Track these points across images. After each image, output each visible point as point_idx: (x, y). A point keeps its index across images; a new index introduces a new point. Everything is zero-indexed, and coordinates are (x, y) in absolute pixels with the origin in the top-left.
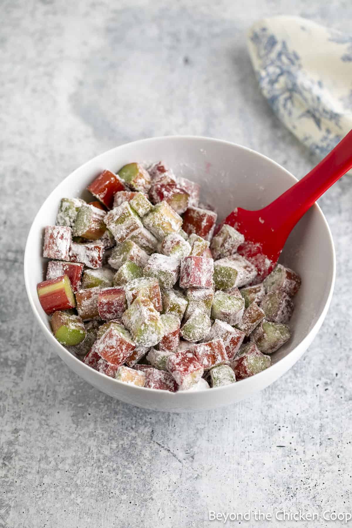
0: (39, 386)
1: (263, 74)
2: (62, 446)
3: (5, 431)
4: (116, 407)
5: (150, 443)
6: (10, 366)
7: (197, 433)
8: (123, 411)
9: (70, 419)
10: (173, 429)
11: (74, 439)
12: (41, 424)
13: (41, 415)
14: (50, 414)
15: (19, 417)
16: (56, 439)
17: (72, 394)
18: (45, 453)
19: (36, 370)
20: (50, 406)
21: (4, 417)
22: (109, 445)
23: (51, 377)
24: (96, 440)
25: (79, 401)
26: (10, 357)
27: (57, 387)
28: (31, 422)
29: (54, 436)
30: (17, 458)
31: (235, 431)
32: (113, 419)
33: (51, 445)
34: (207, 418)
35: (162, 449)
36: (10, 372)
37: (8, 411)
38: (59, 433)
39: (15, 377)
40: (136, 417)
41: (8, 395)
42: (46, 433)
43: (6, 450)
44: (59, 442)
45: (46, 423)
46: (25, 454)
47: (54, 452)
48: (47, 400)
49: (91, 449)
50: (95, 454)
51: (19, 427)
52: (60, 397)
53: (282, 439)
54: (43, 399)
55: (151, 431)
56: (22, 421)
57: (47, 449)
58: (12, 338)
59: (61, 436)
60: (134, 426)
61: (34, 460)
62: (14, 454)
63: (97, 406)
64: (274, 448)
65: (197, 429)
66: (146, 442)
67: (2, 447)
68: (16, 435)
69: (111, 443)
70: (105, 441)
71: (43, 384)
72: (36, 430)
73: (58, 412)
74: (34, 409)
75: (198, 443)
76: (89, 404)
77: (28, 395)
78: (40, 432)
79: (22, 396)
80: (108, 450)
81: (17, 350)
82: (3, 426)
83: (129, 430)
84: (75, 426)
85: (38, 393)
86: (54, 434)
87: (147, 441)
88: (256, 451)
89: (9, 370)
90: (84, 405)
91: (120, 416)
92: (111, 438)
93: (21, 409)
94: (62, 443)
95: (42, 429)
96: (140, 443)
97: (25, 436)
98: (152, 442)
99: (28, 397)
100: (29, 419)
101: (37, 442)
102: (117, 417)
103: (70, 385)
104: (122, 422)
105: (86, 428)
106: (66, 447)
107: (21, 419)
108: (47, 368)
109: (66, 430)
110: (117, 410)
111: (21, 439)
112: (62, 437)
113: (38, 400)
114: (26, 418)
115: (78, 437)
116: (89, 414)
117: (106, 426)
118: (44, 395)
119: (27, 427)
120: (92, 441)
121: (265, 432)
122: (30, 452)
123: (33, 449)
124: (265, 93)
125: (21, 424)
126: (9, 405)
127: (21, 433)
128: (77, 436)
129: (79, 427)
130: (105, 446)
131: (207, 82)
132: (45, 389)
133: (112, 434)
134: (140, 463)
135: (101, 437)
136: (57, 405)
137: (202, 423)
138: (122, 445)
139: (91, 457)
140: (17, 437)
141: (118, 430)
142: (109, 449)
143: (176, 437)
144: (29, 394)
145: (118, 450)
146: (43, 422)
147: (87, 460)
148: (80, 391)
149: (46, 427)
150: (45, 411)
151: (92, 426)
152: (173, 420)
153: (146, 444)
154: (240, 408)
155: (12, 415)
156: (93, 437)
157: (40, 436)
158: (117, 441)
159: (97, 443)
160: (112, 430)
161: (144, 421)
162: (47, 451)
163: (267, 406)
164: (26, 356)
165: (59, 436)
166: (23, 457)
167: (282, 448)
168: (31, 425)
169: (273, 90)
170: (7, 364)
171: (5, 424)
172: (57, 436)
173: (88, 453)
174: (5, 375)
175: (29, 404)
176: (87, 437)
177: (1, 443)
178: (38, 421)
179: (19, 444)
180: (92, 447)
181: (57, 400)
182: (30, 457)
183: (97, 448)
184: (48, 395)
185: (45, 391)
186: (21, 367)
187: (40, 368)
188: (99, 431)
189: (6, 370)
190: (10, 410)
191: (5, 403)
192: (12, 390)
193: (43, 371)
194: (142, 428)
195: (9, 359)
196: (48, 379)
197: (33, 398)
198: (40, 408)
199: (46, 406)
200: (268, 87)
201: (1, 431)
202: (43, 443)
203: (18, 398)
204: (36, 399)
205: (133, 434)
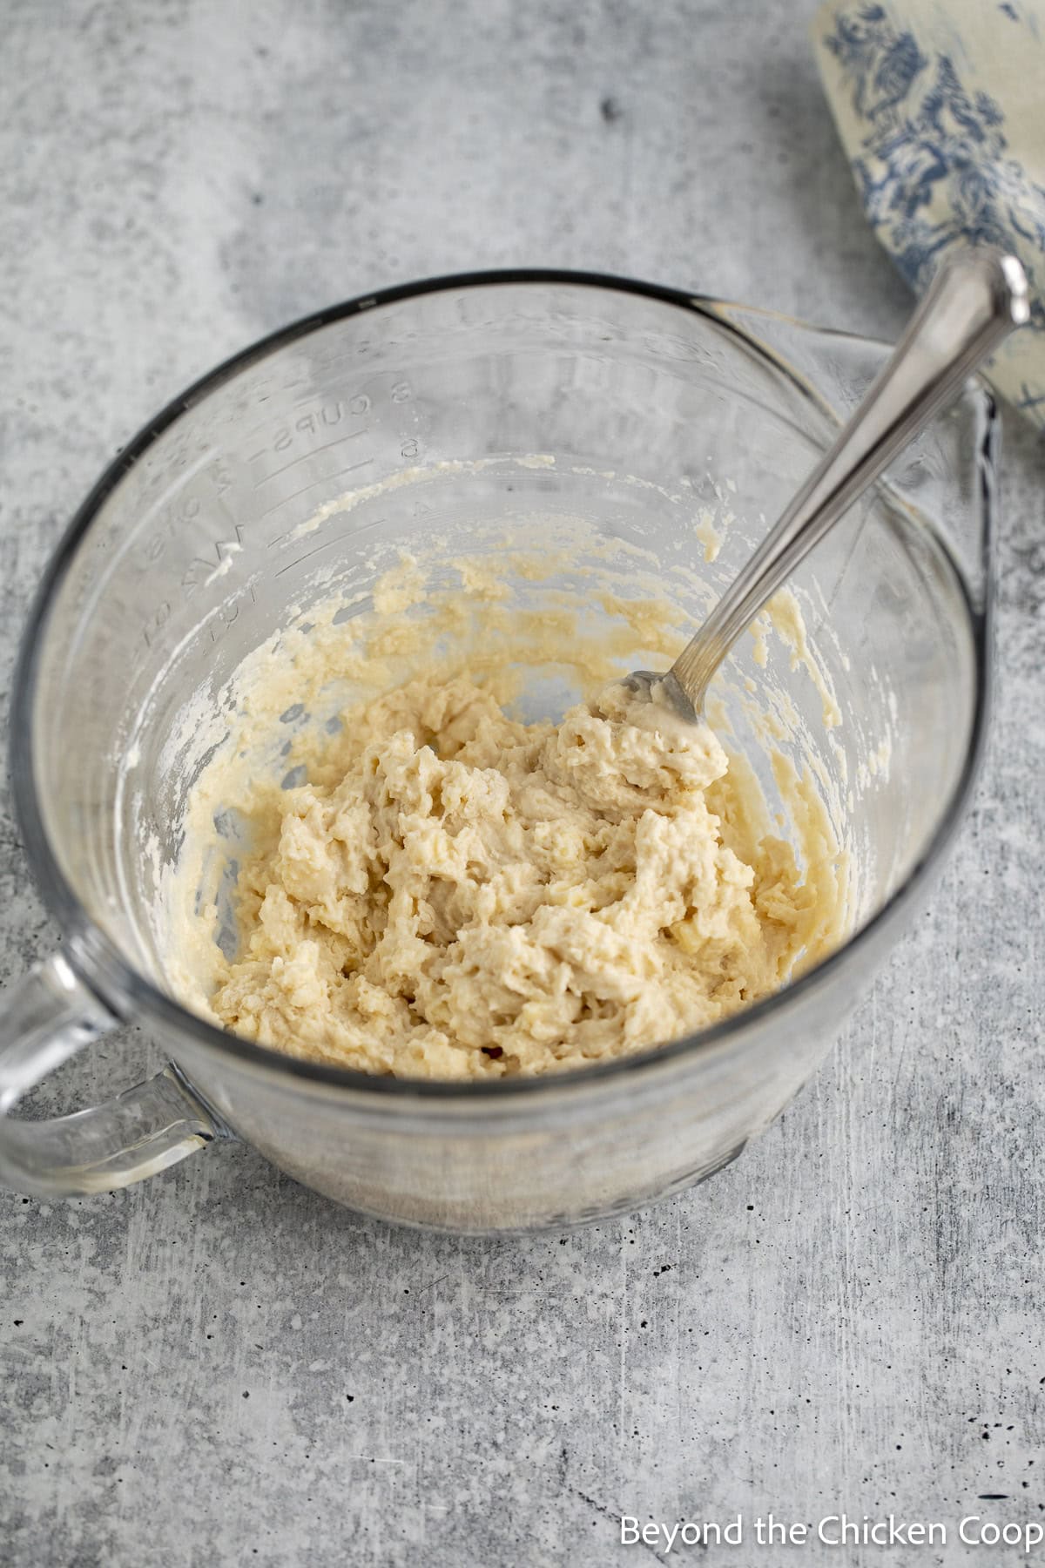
0: (178, 1302)
2: (263, 1516)
3: (71, 1465)
4: (436, 1371)
5: (557, 1496)
6: (76, 1233)
7: (711, 1455)
8: (464, 1385)
9: (287, 1416)
10: (631, 1443)
11: (304, 1487)
12: (188, 1436)
13: (190, 1406)
14: (217, 1404)
15: (115, 1415)
16: (243, 1491)
17: (287, 1328)
18: (209, 1542)
19: (162, 1243)
20: (218, 1374)
21: (65, 1415)
22: (423, 1506)
23: (215, 1268)
24: (377, 1490)
25: (315, 1353)
27: (238, 1303)
28: (155, 1431)
29: (236, 1482)
30: (115, 1563)
31: (839, 1448)
32: (429, 1415)
33: (227, 1515)
34: (743, 1401)
35: (599, 1517)
36: (78, 1256)
37: (77, 1394)
38: (251, 1470)
39: (94, 1272)
40: (504, 1403)
41: (74, 1335)
42: (209, 1469)
43: (76, 1536)
44: (255, 1501)
45: (205, 1435)
46: (143, 1547)
47: (238, 1539)
48: (207, 1350)
49: (363, 1524)
50: (377, 1539)
51: (116, 1451)
52: (249, 1339)
53: (994, 1470)
54: (193, 1349)
55: (559, 1453)
56: (127, 1429)
57: (214, 1527)
59: (258, 1481)
60: (501, 1437)
62: (105, 1550)
63: (375, 1368)
64: (972, 1502)
65: (713, 1442)
66: (545, 1492)
67: (65, 1524)
68: (108, 1481)
69: (429, 1501)
70: (409, 1493)
71: (191, 1294)
72: (175, 1461)
73: (246, 1395)
74: (163, 1383)
75: (718, 1492)
76: (346, 1363)
77: (140, 1335)
78: (187, 1466)
79: (121, 1340)
80: (418, 1524)
82: (62, 1451)
83: (486, 1450)
84: (303, 1441)
85: (174, 1327)
86: (237, 1473)
87: (548, 1489)
88: (913, 1513)
89: (72, 1247)
90: (329, 1366)
91: (454, 1403)
92: (426, 1483)
93: (122, 1386)
94: (263, 1504)
95: (193, 1453)
96: (523, 1498)
97: (138, 1483)
98: (565, 1491)
99: (141, 1343)
100: (149, 1420)
101: (182, 1505)
102: (442, 1405)
103: (281, 1296)
104: (461, 1422)
105: (342, 1447)
106: (279, 1517)
107: (123, 1420)
108: (199, 1237)
109: (275, 1458)
110: (443, 1381)
111: (125, 1495)
112: (264, 1483)
113: (176, 1351)
114: (138, 1420)
115: (317, 1481)
116: (350, 1399)
117: (407, 1440)
118: (196, 1331)
119: (144, 1452)
120: (364, 1494)
121: (938, 1448)
122: (159, 1540)
123: (169, 1528)
124: (884, 235)
125: (123, 1442)
126: (77, 1372)
127: (125, 1472)
128: (311, 1476)
129: (318, 1445)
130: (409, 1512)
131: (680, 187)
132: (195, 1312)
133: (429, 1467)
135: (392, 1479)
136: (241, 1369)
137: (728, 1421)
138: (465, 1505)
139: (363, 1552)
140: (113, 1486)
141: (449, 1453)
142: (423, 1522)
143: (643, 1474)
144: (145, 1330)
145: (451, 1524)
146: (196, 1430)
147: (349, 1561)
148: (315, 1316)
149: (205, 1447)
150: (200, 1391)
151: (360, 1440)
152: (629, 1413)
153: (544, 1501)
154: (853, 1363)
155: (92, 1407)
156: (366, 1478)
157: (189, 1480)
158: (448, 1493)
159: (381, 1500)
160: (429, 1453)
161: (532, 1418)
162: (214, 1533)
163: (942, 1352)
164: (126, 1193)
165: (254, 1479)
166: (137, 1560)
167: (996, 1502)
168: (155, 1442)
169: (913, 231)
170: (64, 1228)
171: (69, 1440)
172: (246, 1481)
173: (353, 1539)
174: (60, 1265)
175: (146, 1367)
176: (346, 1481)
177: (61, 1511)
178: (179, 1426)
179: (122, 1513)
180: (364, 1516)
181: (237, 1351)
182: (159, 1558)
183: (382, 1517)
184: (207, 1333)
185: (197, 1320)
186: (111, 1234)
187: (177, 1238)
188: (387, 1459)
189: (61, 1246)
190: (82, 1392)
191: (64, 1366)
192: (87, 1319)
193: (187, 1250)
194: (527, 1443)
195: (70, 1209)
196: (204, 1276)
197: (160, 1346)
198: (183, 1379)
199: (203, 1374)
200: (897, 217)
201: (59, 1466)
202: (199, 1506)
203: (107, 1347)
204: (168, 1349)
205: (500, 1464)
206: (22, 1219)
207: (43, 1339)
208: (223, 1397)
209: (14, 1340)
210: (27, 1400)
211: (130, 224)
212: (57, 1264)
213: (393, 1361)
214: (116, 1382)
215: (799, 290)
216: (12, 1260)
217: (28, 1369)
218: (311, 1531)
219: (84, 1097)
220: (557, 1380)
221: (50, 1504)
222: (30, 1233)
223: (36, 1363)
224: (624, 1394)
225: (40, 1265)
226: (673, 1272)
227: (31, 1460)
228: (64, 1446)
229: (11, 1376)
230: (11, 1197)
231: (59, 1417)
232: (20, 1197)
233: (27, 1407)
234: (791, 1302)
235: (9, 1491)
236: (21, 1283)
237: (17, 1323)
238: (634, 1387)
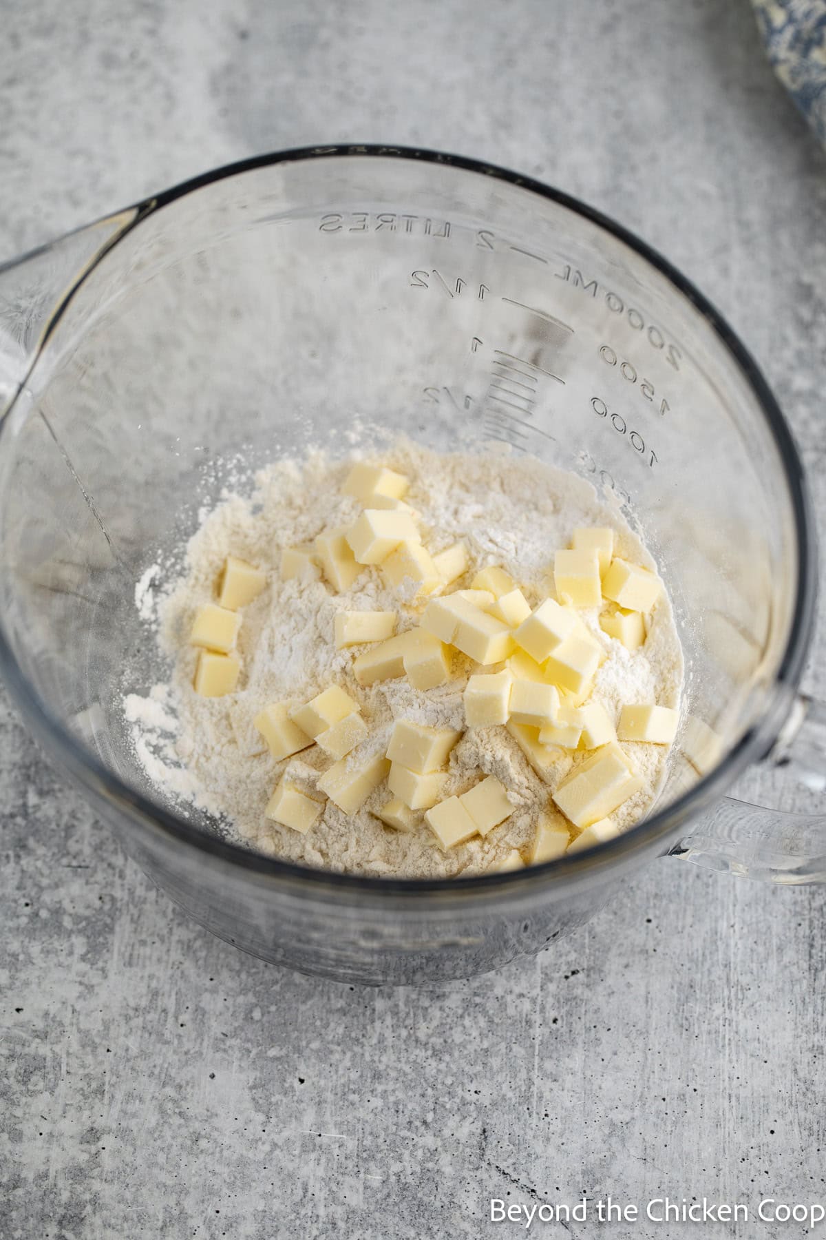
0: (155, 994)
1: (779, 17)
2: (225, 1181)
3: (62, 1135)
4: (376, 1058)
5: (477, 1169)
6: (70, 933)
7: (610, 1135)
8: (399, 1071)
9: (247, 1095)
10: (541, 1124)
11: (261, 1156)
12: (163, 1112)
13: (164, 1085)
14: (187, 1083)
15: (100, 1091)
16: (208, 1159)
17: (249, 1018)
18: (178, 1204)
19: (143, 943)
20: (189, 1058)
21: (57, 1091)
22: (362, 1175)
23: (188, 965)
24: (323, 1160)
25: (272, 1041)
26: (67, 904)
27: (207, 997)
28: (134, 1107)
29: (202, 1151)
30: (97, 1221)
31: (721, 1132)
32: (368, 1096)
33: (194, 1180)
34: (639, 1089)
35: (512, 1188)
36: (71, 953)
37: (68, 1073)
38: (215, 1141)
39: (84, 967)
40: (434, 1087)
41: (67, 1021)
42: (179, 1140)
43: (65, 1196)
44: (218, 1168)
45: (177, 1111)
46: (122, 1206)
47: (203, 1201)
48: (179, 1036)
49: (311, 1190)
50: (323, 1203)
51: (100, 1123)
52: (216, 1027)
54: (168, 1035)
55: (479, 1131)
56: (110, 1104)
57: (183, 1191)
58: (73, 846)
59: (222, 1150)
60: (430, 1117)
61: (148, 1225)
62: (89, 1208)
63: (323, 1055)
65: (612, 1124)
66: (467, 1165)
67: (55, 1185)
68: (93, 1149)
69: (367, 1171)
70: (350, 1164)
71: (167, 987)
72: (151, 1132)
73: (213, 1076)
74: (142, 1065)
75: (616, 1169)
76: (298, 1050)
77: (123, 1022)
78: (160, 1137)
79: (107, 1025)
80: (357, 1191)
81: (87, 883)
82: (54, 1122)
83: (417, 1128)
84: (261, 1117)
85: (152, 1016)
86: (203, 1143)
87: (470, 1162)
88: (783, 1189)
89: (66, 945)
90: (283, 1052)
91: (391, 1086)
92: (365, 1155)
93: (106, 1066)
94: (224, 1171)
95: (166, 1126)
96: (448, 1170)
97: (119, 1151)
98: (484, 1165)
99: (123, 1029)
100: (130, 1096)
101: (156, 1171)
102: (380, 1088)
103: (244, 991)
104: (396, 1103)
105: (294, 1124)
106: (238, 1183)
107: (107, 1096)
108: (175, 938)
109: (236, 1132)
110: (382, 1067)
111: (107, 1161)
112: (226, 1153)
113: (153, 1037)
114: (119, 1096)
115: (271, 1151)
116: (302, 1081)
117: (350, 1117)
118: (171, 1020)
119: (124, 1124)
120: (312, 1164)
121: (806, 1133)
122: (135, 1201)
123: (144, 1190)
124: (783, 72)
125: (106, 1116)
126: (68, 1054)
127: (108, 1141)
128: (267, 1148)
129: (273, 1120)
130: (349, 1180)
131: (608, 28)
132: (171, 1004)
133: (368, 1142)
134: (451, 1231)
135: (336, 1151)
136: (209, 1053)
137: (626, 1107)
138: (398, 1175)
139: (310, 1214)
140: (97, 1153)
141: (385, 1129)
142: (361, 1189)
143: (551, 1151)
144: (128, 1019)
145: (385, 1191)
147: (298, 1222)
148: (273, 1008)
149: (176, 1121)
150: (173, 1072)
151: (309, 1117)
152: (541, 1098)
153: (466, 1173)
154: (734, 1058)
155: (80, 1085)
156: (313, 1151)
157: (162, 1149)
158: (383, 1164)
159: (326, 1170)
160: (368, 1129)
161: (458, 1100)
162: (183, 1196)
163: (811, 1050)
164: (113, 899)
165: (218, 1149)
166: (117, 1217)
168: (134, 1115)
169: (808, 70)
170: (60, 926)
171: (60, 1112)
172: (210, 1151)
173: (301, 1203)
174: (55, 960)
175: (127, 1050)
176: (297, 1152)
177: (52, 1174)
178: (154, 1102)
179: (104, 1177)
180: (311, 1183)
181: (206, 1038)
182: (135, 1216)
183: (327, 1185)
184: (180, 1022)
185: (172, 1010)
186: (100, 934)
187: (156, 939)
188: (332, 1133)
189: (56, 944)
190: (72, 1071)
191: (57, 1048)
192: (78, 1008)
193: (164, 948)
194: (452, 1122)
195: (65, 912)
196: (179, 972)
197: (139, 1033)
198: (159, 1061)
199: (176, 1057)
200: (793, 58)
201: (51, 1135)
202: (170, 1172)
203: (94, 1032)
204: (146, 1035)
205: (429, 1140)
206: (24, 921)
207: (40, 1025)
208: (192, 1078)
209: (15, 1025)
210: (25, 1077)
211: (133, 55)
212: (53, 960)
213: (339, 1049)
214: (102, 1063)
215: (709, 119)
216: (15, 956)
217: (27, 1050)
218: (265, 1196)
219: (79, 815)
220: (479, 1068)
221: (43, 1168)
222: (31, 933)
223: (33, 1045)
224: (537, 1081)
225: (39, 960)
226: (581, 976)
227: (28, 1129)
228: (56, 1118)
229: (11, 1056)
230: (15, 901)
231: (52, 1093)
232: (23, 901)
233: (25, 1083)
234: (682, 1003)
235: (8, 1156)
236: (22, 976)
237: (18, 1010)
238: (545, 1075)
